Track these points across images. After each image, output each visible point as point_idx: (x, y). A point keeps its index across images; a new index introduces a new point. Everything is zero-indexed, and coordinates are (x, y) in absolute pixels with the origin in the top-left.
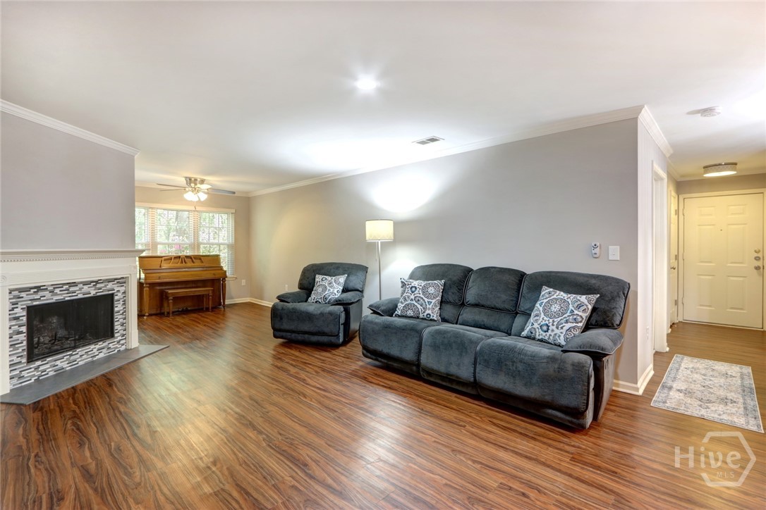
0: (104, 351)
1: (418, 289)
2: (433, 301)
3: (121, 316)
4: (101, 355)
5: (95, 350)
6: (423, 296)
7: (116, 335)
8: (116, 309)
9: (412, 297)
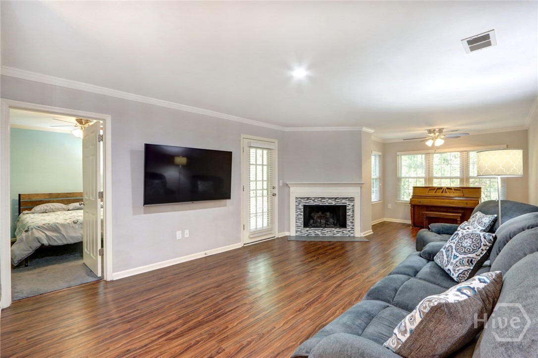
0: (341, 233)
1: (457, 238)
3: (351, 218)
4: (338, 235)
6: (454, 247)
7: (348, 227)
8: (348, 214)
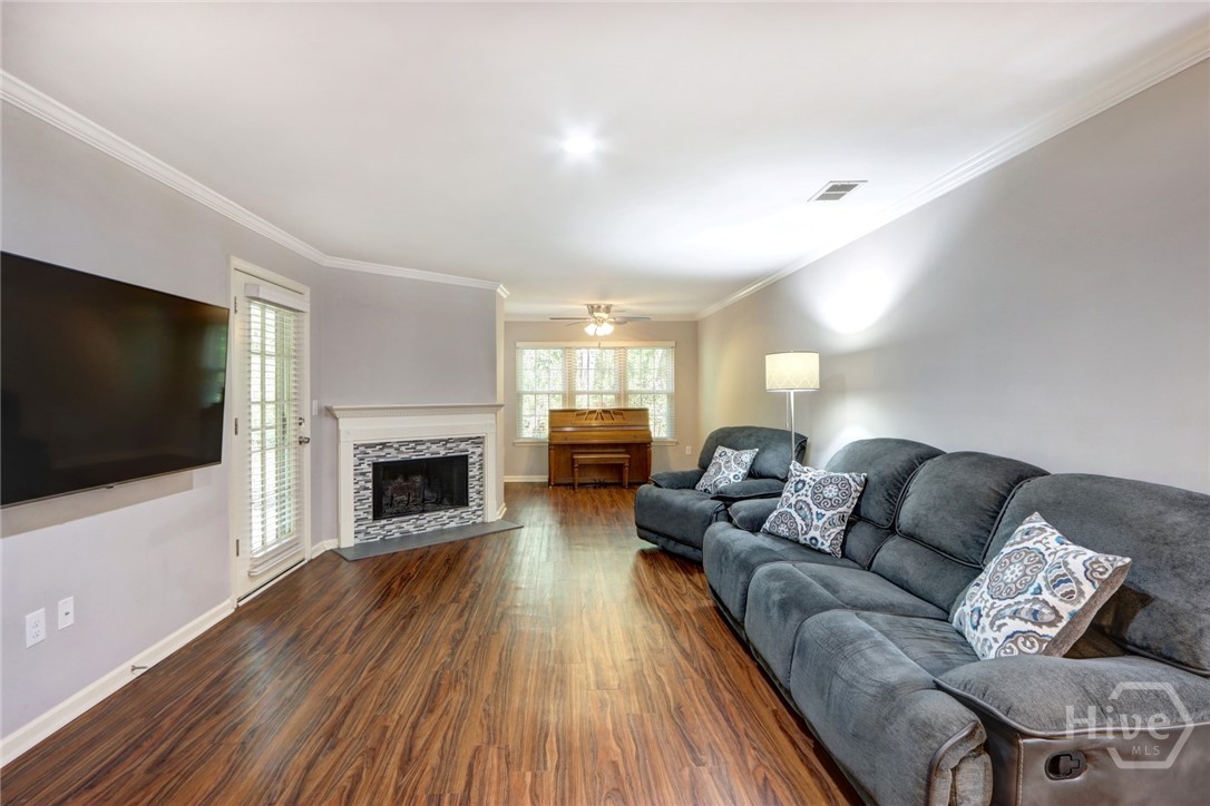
0: (457, 520)
1: (807, 487)
2: (829, 514)
3: (477, 483)
4: (453, 525)
5: (445, 518)
6: (810, 502)
7: (471, 504)
8: (470, 474)
9: (793, 500)
